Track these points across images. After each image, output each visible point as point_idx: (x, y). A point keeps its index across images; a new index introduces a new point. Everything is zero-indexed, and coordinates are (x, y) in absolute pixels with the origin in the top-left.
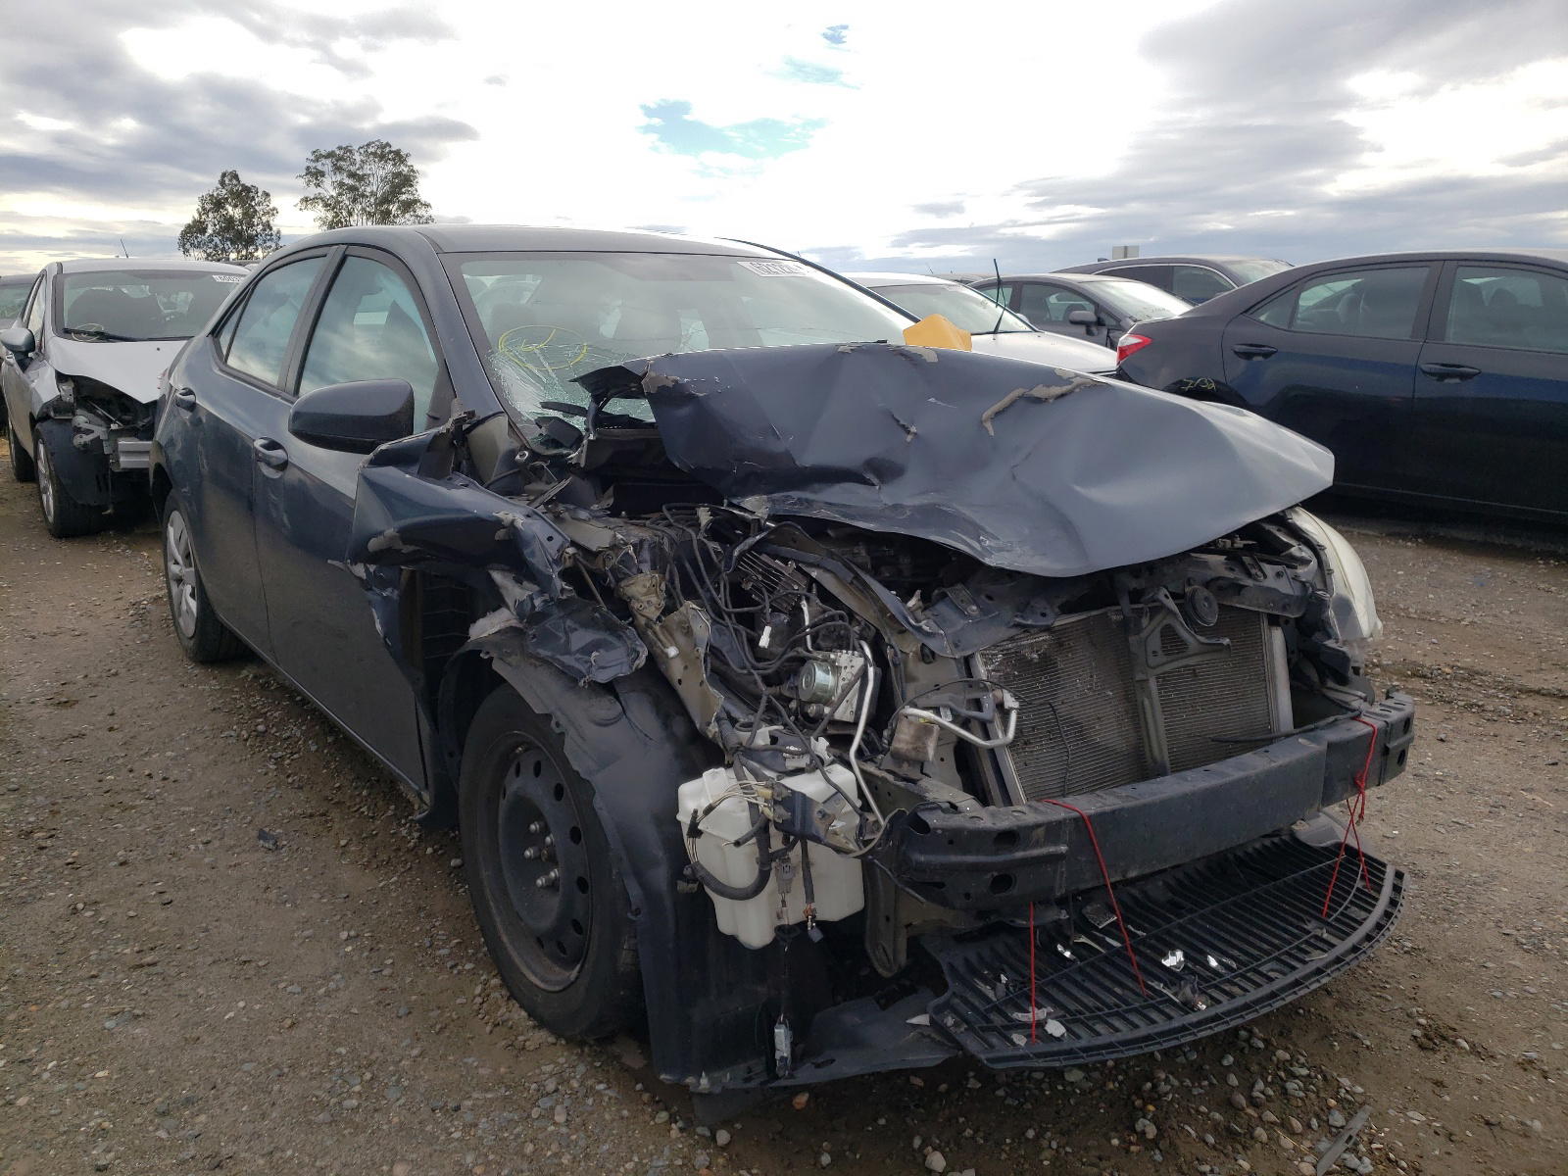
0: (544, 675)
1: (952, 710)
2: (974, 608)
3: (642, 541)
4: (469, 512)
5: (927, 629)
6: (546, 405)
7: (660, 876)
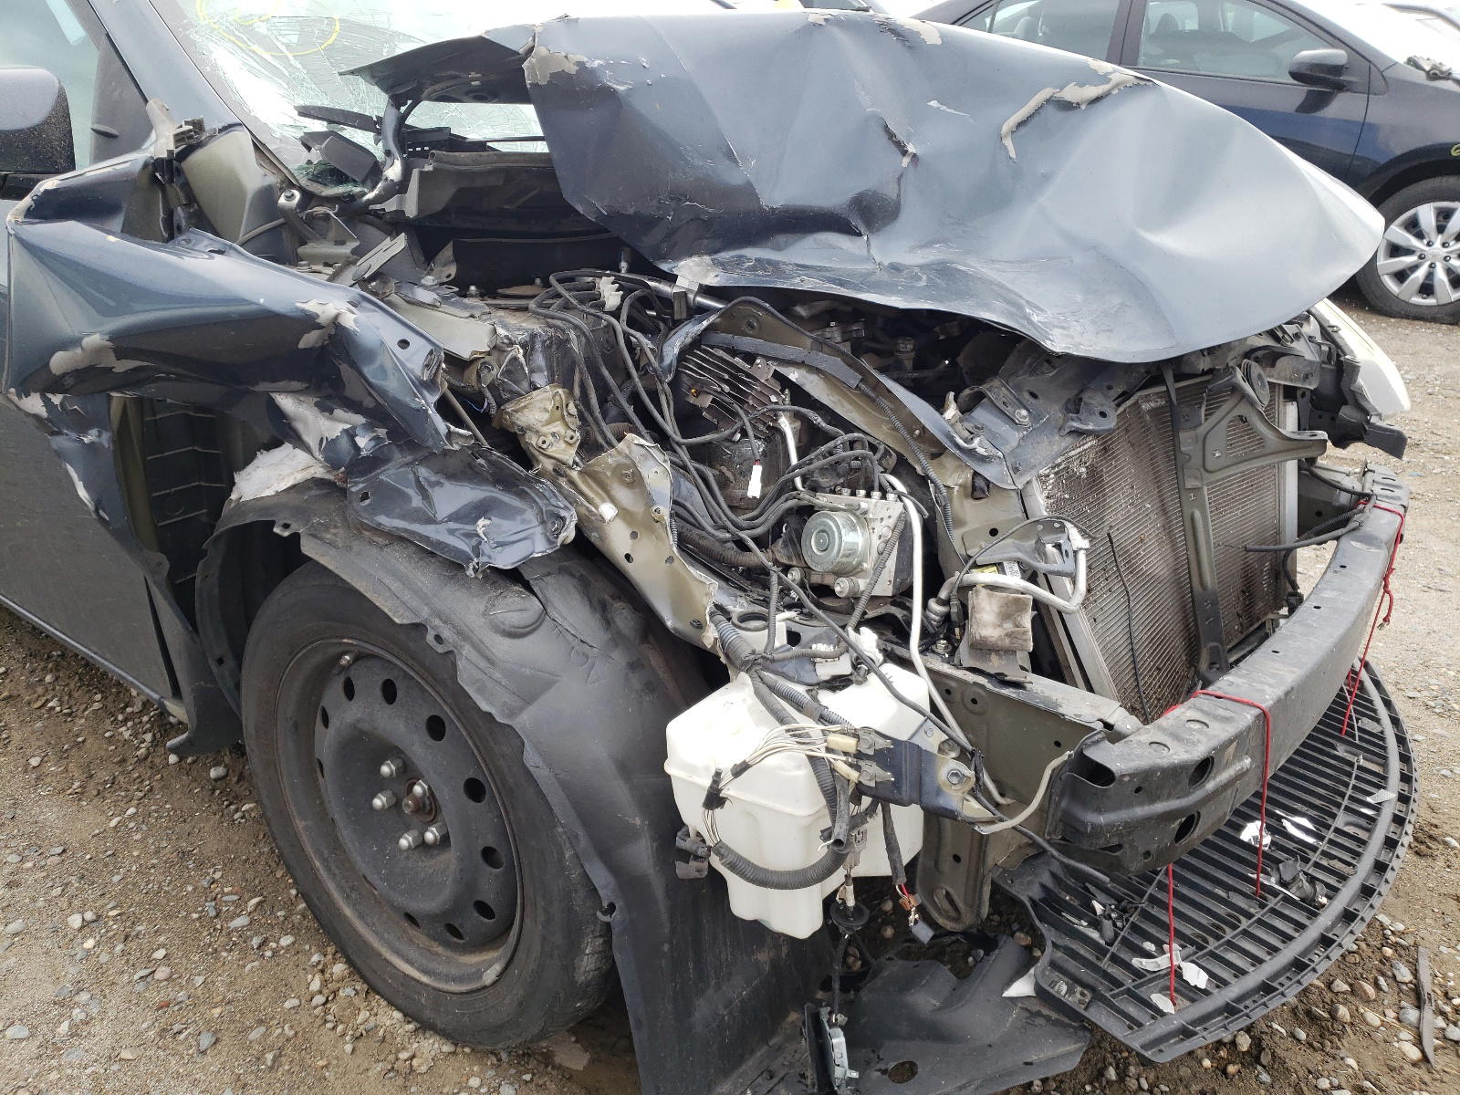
0: (398, 559)
1: (1019, 563)
2: (1024, 412)
3: (533, 336)
4: (253, 303)
5: (981, 451)
6: (305, 112)
7: (642, 853)
